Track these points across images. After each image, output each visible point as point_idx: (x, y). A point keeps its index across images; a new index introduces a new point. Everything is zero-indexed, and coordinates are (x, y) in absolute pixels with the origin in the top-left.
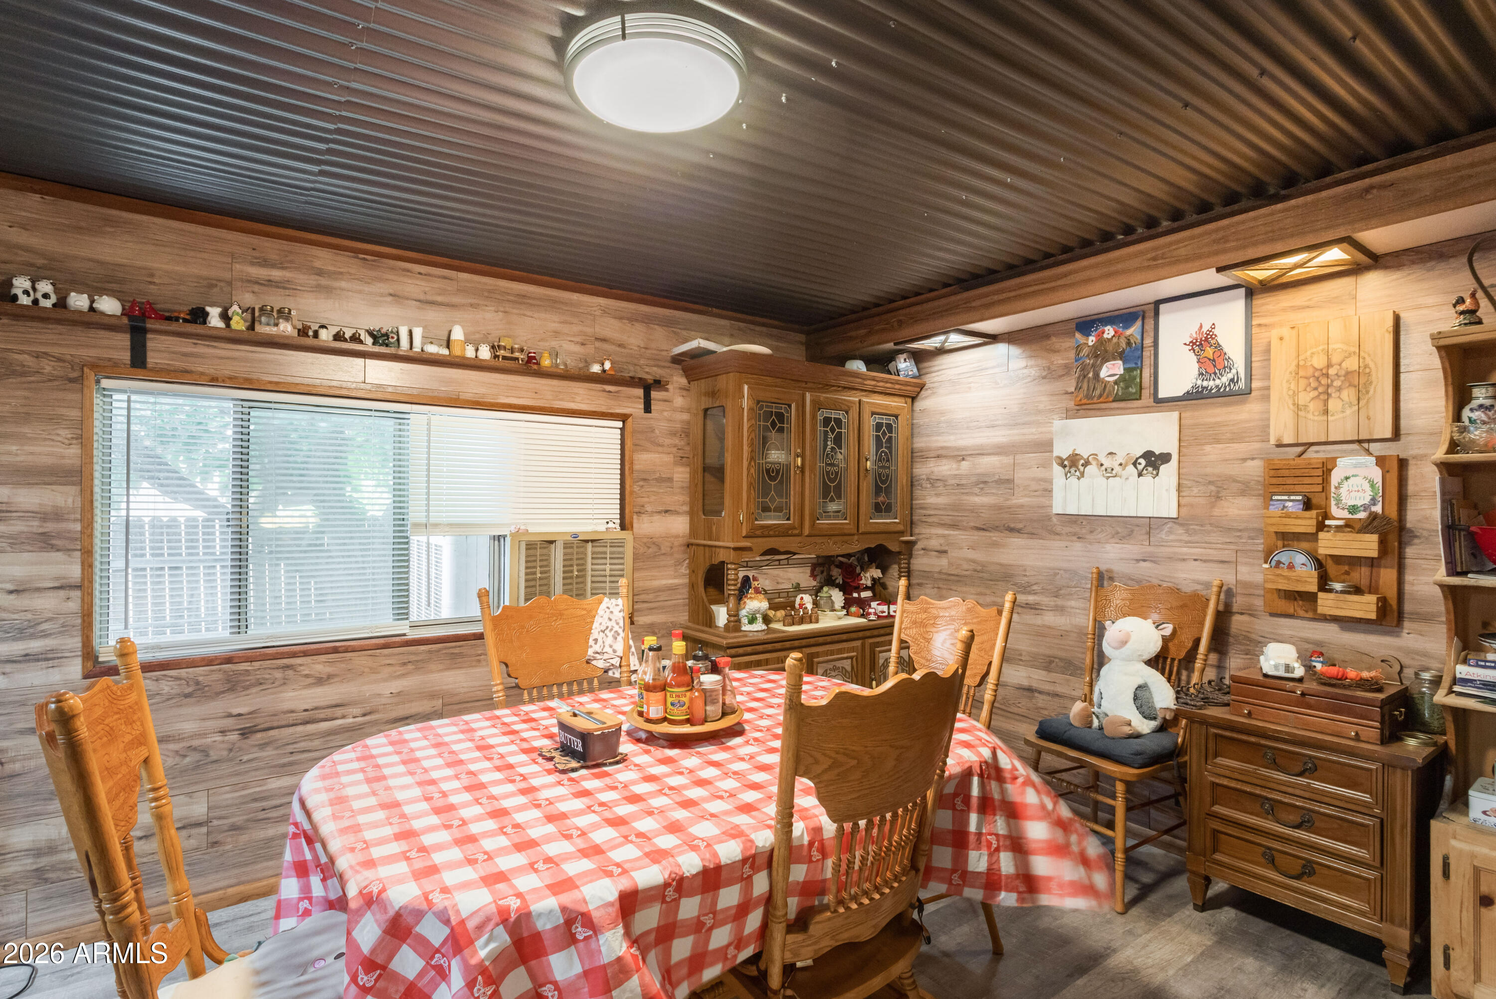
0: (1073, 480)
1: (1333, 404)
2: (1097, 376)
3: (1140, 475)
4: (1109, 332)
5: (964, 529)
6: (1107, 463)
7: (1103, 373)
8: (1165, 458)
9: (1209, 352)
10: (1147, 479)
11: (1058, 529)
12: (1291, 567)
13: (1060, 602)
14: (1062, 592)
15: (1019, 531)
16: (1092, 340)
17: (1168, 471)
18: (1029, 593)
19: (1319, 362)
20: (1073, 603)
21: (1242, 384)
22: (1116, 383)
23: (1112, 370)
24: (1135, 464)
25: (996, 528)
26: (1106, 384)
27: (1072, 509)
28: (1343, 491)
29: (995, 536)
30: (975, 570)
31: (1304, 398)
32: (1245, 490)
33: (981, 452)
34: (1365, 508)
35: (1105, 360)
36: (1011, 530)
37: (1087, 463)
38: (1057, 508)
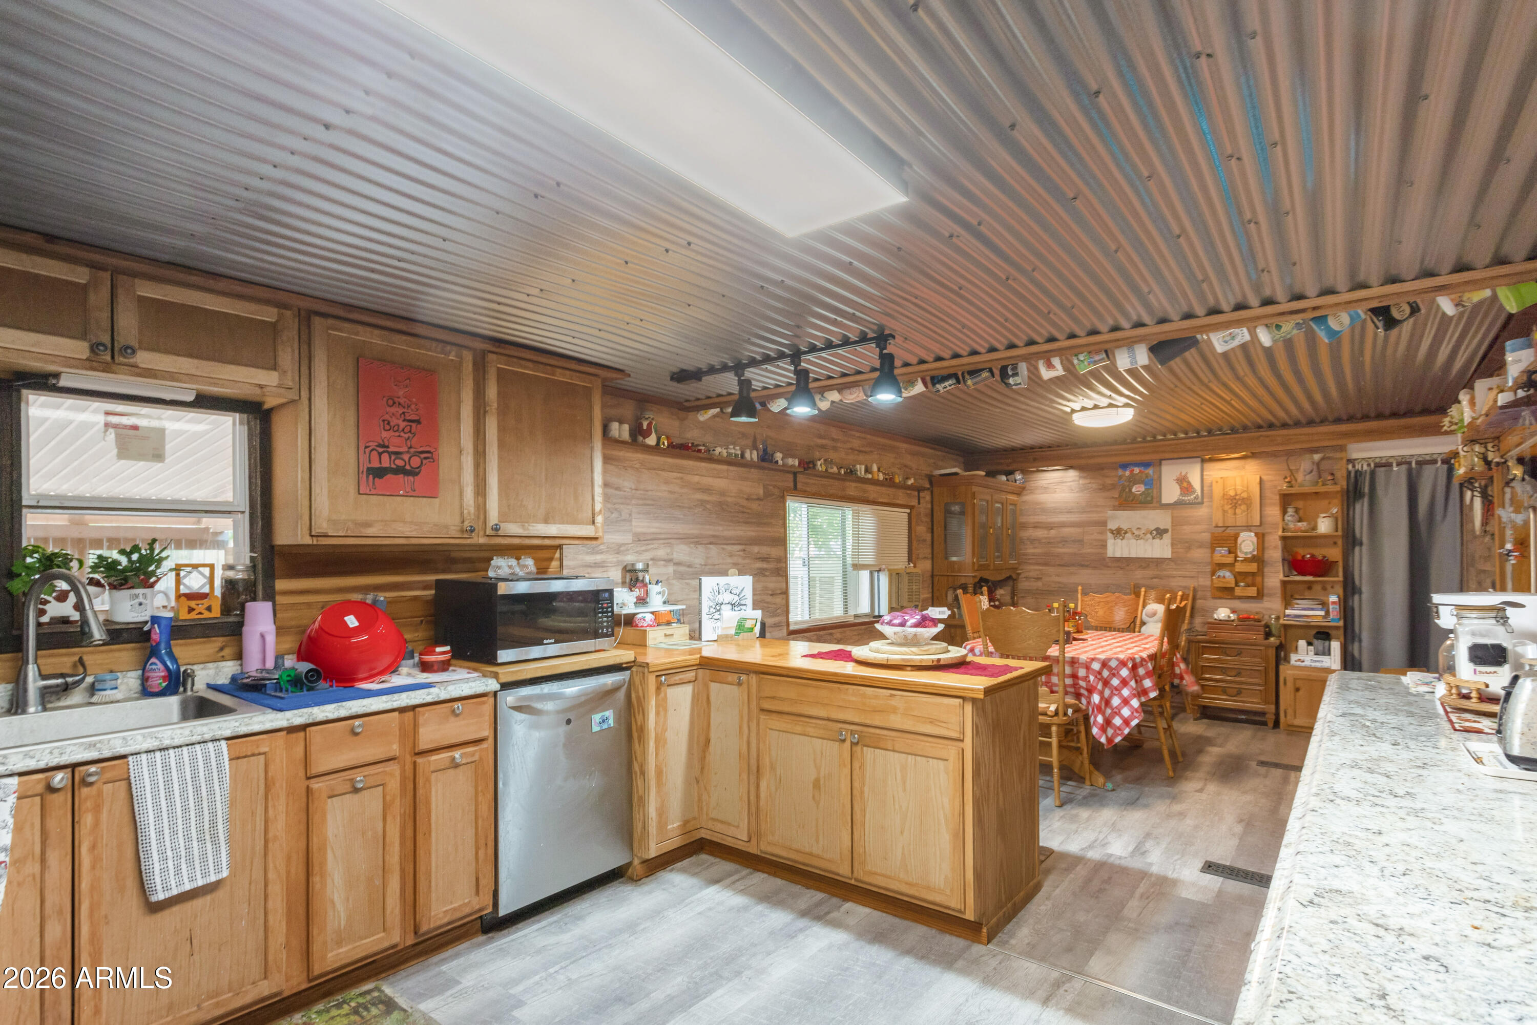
0: (1119, 541)
1: (1238, 511)
2: (1130, 490)
3: (1154, 538)
4: (1137, 470)
5: (1054, 566)
6: (1137, 533)
7: (1134, 490)
8: (1166, 531)
9: (1185, 485)
10: (1157, 541)
11: (1110, 564)
12: (1224, 577)
15: (1087, 566)
16: (1127, 473)
17: (1167, 538)
19: (1232, 493)
21: (1199, 500)
22: (1140, 495)
23: (1138, 489)
24: (1151, 533)
25: (1073, 565)
26: (1135, 495)
27: (1118, 555)
28: (1243, 546)
29: (1072, 569)
31: (1227, 507)
32: (1201, 545)
33: (1063, 525)
34: (1251, 553)
35: (1135, 484)
36: (1082, 566)
37: (1126, 533)
38: (1110, 553)
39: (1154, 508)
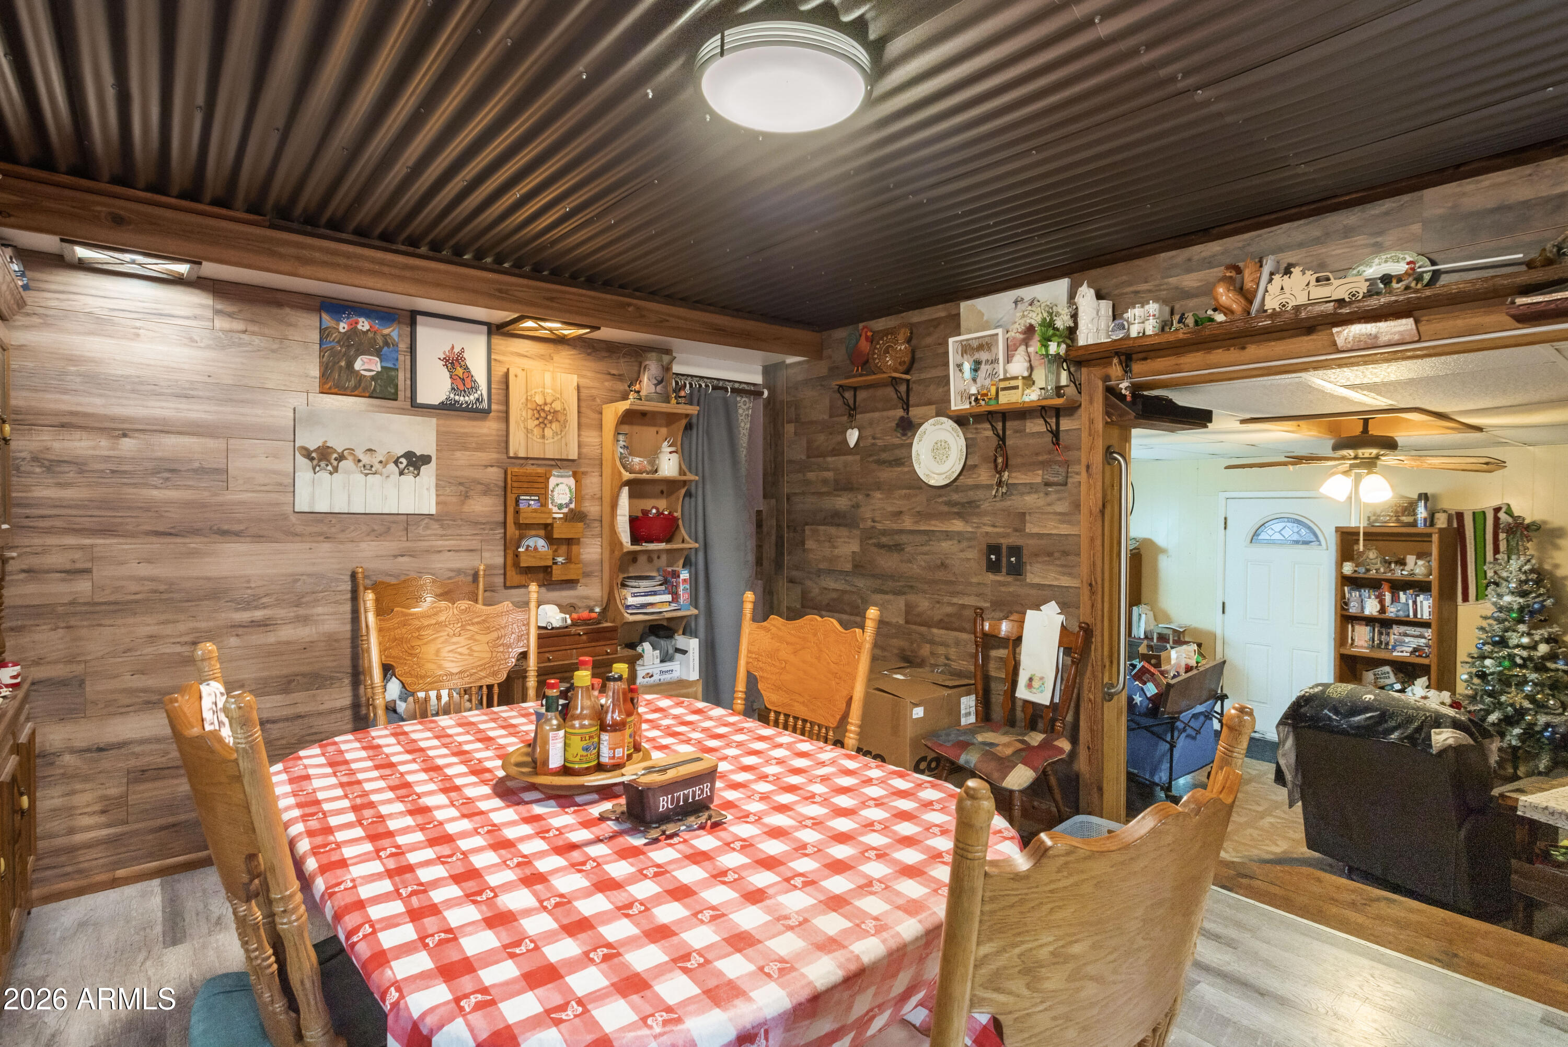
0: (323, 475)
1: (548, 432)
2: (350, 365)
3: (401, 473)
4: (364, 325)
5: (133, 535)
6: (366, 459)
7: (358, 365)
8: (426, 460)
9: (460, 371)
10: (408, 479)
11: (299, 529)
12: (536, 548)
13: (302, 611)
14: (304, 600)
15: (237, 534)
16: (343, 327)
17: (428, 473)
18: (256, 608)
19: (539, 400)
20: (320, 610)
21: (485, 405)
22: (373, 378)
23: (367, 365)
24: (396, 462)
25: (196, 532)
26: (361, 378)
27: (322, 506)
28: (555, 493)
29: (194, 543)
30: (155, 591)
31: (532, 424)
32: (487, 491)
33: (165, 428)
34: (567, 505)
35: (360, 352)
36: (224, 533)
37: (341, 458)
38: (302, 504)
39: (402, 411)
